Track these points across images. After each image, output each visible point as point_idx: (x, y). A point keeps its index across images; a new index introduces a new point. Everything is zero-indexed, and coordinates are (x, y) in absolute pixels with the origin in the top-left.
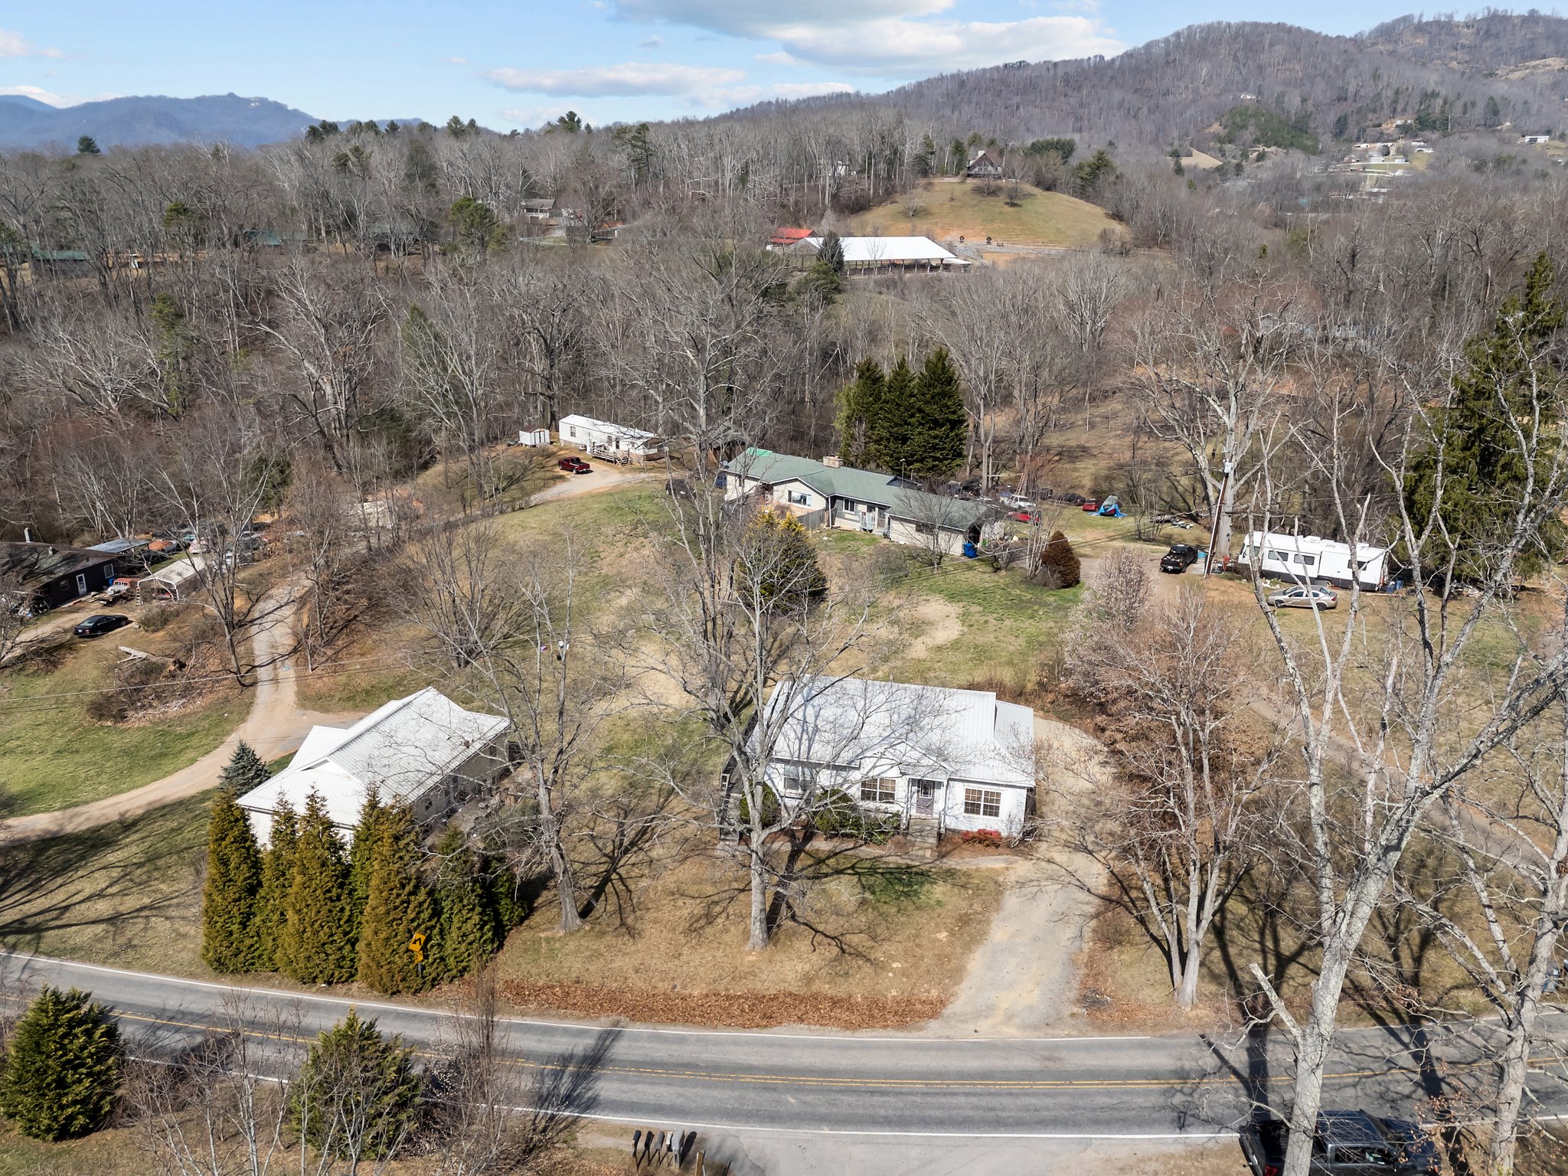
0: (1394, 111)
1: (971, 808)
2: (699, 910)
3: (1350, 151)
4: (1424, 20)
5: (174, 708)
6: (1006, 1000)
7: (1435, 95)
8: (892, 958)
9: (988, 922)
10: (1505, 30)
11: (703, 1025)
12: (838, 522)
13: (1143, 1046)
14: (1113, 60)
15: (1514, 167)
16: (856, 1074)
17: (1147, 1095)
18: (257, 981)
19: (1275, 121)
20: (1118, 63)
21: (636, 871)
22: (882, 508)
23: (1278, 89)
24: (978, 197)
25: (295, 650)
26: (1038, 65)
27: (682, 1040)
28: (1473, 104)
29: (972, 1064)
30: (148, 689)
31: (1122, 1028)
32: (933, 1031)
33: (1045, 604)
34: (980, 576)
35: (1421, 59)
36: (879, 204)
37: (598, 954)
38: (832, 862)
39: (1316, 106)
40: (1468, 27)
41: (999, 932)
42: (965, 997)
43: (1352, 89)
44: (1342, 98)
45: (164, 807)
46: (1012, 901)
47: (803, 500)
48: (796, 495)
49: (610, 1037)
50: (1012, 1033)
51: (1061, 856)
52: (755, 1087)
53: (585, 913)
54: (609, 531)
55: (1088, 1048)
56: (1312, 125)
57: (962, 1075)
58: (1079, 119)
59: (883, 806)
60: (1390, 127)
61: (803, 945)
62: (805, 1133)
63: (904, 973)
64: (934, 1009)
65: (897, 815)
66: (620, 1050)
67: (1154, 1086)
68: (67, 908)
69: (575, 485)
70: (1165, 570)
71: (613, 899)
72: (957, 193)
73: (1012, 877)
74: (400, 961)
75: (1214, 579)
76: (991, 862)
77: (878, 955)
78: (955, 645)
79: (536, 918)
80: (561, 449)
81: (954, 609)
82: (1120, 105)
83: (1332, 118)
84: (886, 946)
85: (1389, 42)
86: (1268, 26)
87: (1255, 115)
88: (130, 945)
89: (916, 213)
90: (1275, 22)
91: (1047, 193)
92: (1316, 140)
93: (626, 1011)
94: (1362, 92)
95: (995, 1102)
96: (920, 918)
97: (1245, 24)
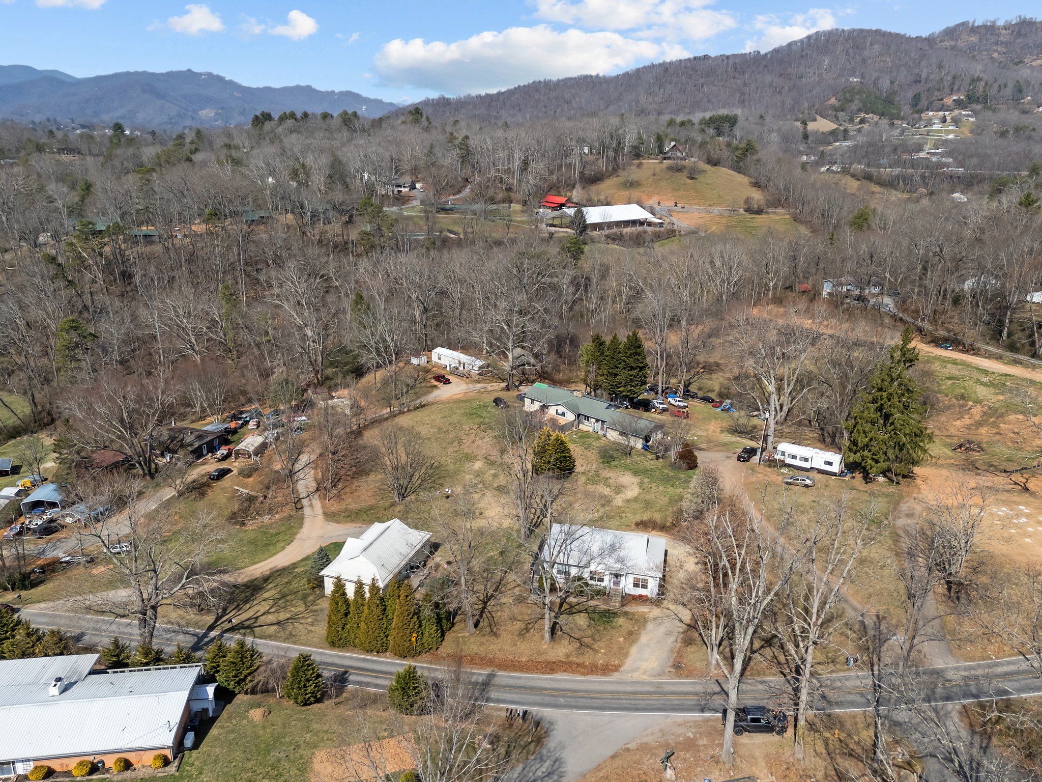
0: (952, 90)
1: (636, 585)
2: (523, 626)
3: (920, 119)
4: (976, 25)
5: (266, 519)
6: (645, 665)
7: (979, 79)
8: (601, 648)
9: (640, 634)
10: (1031, 31)
11: (528, 673)
12: (581, 426)
13: (694, 683)
14: (766, 54)
15: (1027, 133)
16: (586, 691)
17: (692, 700)
18: (348, 651)
19: (873, 97)
20: (769, 56)
21: (495, 609)
22: (603, 422)
23: (875, 75)
24: (671, 173)
25: (317, 490)
26: (717, 58)
27: (519, 678)
28: (1005, 86)
29: (629, 689)
30: (252, 510)
31: (687, 677)
32: (615, 676)
33: (679, 479)
34: (649, 462)
35: (971, 53)
36: (609, 177)
37: (482, 644)
38: (577, 607)
39: (900, 86)
40: (1006, 29)
41: (644, 638)
42: (628, 664)
43: (924, 75)
44: (918, 81)
45: (278, 571)
46: (650, 626)
47: (563, 414)
48: (560, 412)
49: (491, 676)
50: (645, 678)
51: (672, 607)
52: (548, 695)
53: (476, 625)
54: (467, 427)
55: (673, 684)
56: (897, 99)
57: (625, 693)
58: (743, 94)
59: (599, 583)
60: (949, 101)
61: (565, 642)
62: (567, 711)
63: (605, 654)
64: (616, 668)
65: (605, 587)
66: (497, 681)
67: (696, 698)
68: (257, 618)
69: (444, 392)
70: (739, 460)
71: (486, 620)
72: (657, 170)
73: (651, 616)
74: (407, 644)
75: (762, 466)
76: (643, 609)
77: (596, 647)
78: (636, 499)
79: (456, 628)
80: (433, 367)
81: (636, 480)
82: (770, 85)
83: (910, 94)
84: (599, 643)
85: (952, 40)
86: (869, 32)
87: (859, 93)
88: (291, 634)
89: (631, 185)
90: (874, 29)
91: (714, 169)
92: (900, 110)
93: (496, 666)
94: (932, 77)
95: (636, 702)
96: (613, 632)
97: (854, 30)
